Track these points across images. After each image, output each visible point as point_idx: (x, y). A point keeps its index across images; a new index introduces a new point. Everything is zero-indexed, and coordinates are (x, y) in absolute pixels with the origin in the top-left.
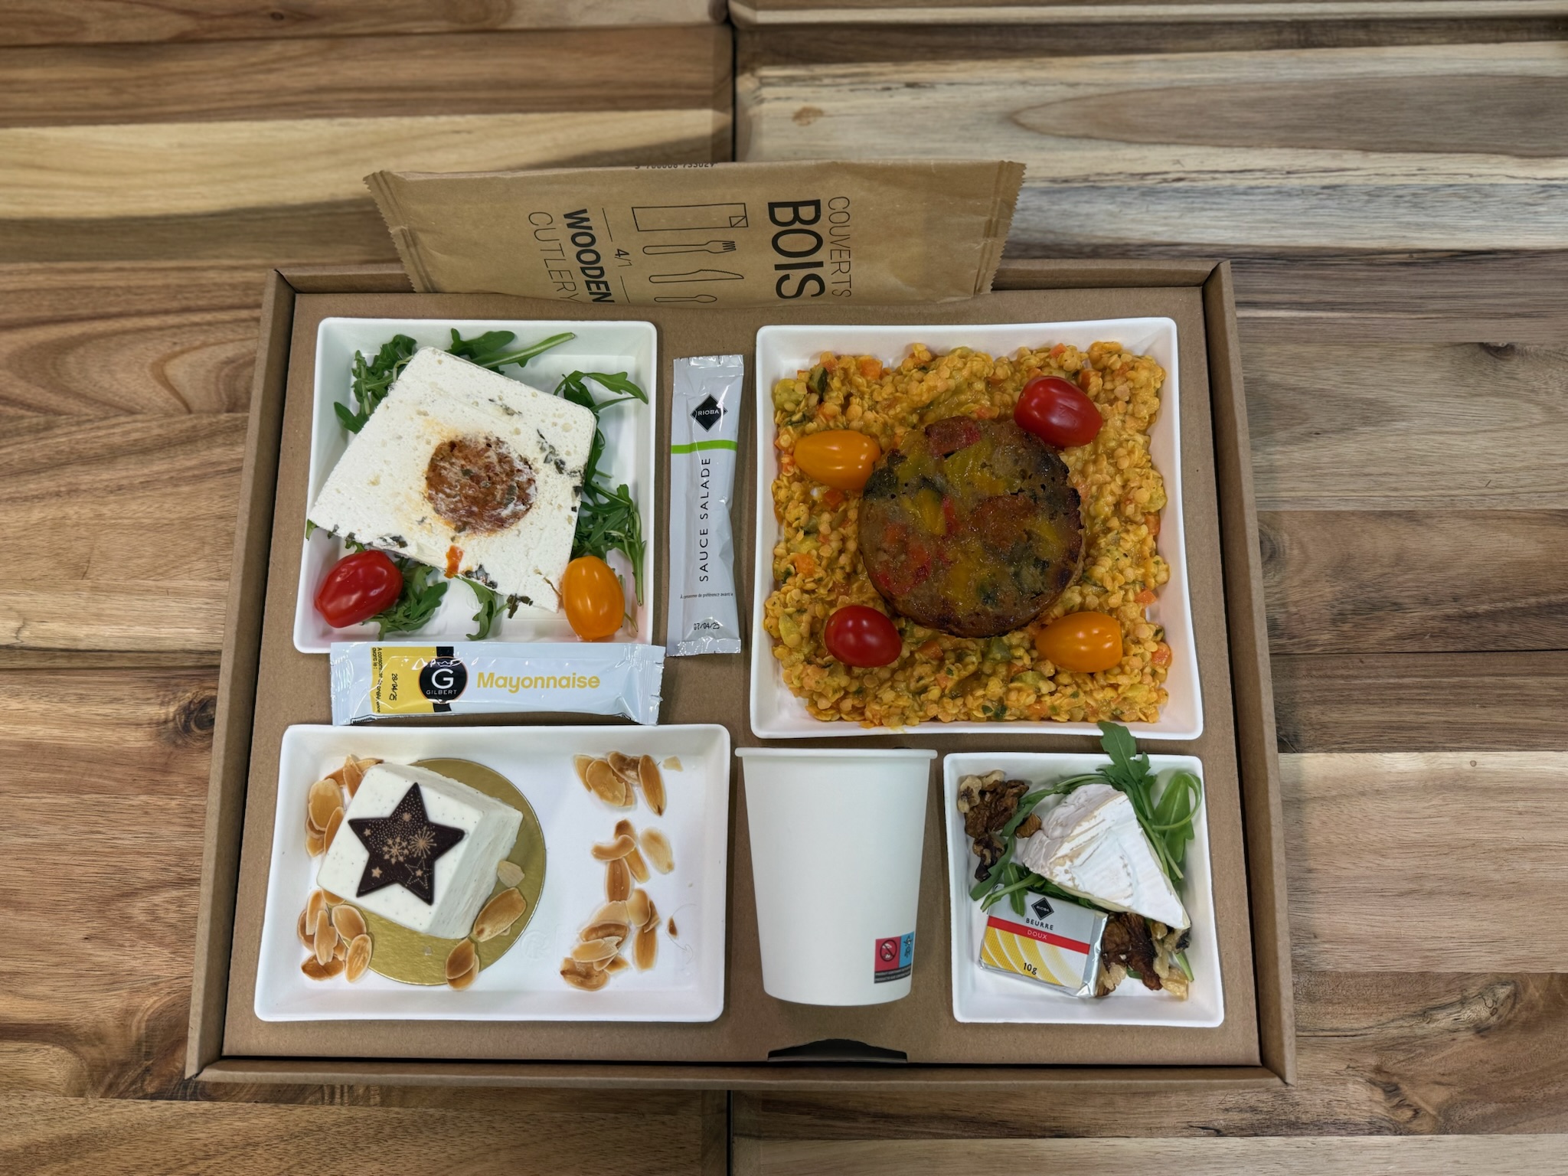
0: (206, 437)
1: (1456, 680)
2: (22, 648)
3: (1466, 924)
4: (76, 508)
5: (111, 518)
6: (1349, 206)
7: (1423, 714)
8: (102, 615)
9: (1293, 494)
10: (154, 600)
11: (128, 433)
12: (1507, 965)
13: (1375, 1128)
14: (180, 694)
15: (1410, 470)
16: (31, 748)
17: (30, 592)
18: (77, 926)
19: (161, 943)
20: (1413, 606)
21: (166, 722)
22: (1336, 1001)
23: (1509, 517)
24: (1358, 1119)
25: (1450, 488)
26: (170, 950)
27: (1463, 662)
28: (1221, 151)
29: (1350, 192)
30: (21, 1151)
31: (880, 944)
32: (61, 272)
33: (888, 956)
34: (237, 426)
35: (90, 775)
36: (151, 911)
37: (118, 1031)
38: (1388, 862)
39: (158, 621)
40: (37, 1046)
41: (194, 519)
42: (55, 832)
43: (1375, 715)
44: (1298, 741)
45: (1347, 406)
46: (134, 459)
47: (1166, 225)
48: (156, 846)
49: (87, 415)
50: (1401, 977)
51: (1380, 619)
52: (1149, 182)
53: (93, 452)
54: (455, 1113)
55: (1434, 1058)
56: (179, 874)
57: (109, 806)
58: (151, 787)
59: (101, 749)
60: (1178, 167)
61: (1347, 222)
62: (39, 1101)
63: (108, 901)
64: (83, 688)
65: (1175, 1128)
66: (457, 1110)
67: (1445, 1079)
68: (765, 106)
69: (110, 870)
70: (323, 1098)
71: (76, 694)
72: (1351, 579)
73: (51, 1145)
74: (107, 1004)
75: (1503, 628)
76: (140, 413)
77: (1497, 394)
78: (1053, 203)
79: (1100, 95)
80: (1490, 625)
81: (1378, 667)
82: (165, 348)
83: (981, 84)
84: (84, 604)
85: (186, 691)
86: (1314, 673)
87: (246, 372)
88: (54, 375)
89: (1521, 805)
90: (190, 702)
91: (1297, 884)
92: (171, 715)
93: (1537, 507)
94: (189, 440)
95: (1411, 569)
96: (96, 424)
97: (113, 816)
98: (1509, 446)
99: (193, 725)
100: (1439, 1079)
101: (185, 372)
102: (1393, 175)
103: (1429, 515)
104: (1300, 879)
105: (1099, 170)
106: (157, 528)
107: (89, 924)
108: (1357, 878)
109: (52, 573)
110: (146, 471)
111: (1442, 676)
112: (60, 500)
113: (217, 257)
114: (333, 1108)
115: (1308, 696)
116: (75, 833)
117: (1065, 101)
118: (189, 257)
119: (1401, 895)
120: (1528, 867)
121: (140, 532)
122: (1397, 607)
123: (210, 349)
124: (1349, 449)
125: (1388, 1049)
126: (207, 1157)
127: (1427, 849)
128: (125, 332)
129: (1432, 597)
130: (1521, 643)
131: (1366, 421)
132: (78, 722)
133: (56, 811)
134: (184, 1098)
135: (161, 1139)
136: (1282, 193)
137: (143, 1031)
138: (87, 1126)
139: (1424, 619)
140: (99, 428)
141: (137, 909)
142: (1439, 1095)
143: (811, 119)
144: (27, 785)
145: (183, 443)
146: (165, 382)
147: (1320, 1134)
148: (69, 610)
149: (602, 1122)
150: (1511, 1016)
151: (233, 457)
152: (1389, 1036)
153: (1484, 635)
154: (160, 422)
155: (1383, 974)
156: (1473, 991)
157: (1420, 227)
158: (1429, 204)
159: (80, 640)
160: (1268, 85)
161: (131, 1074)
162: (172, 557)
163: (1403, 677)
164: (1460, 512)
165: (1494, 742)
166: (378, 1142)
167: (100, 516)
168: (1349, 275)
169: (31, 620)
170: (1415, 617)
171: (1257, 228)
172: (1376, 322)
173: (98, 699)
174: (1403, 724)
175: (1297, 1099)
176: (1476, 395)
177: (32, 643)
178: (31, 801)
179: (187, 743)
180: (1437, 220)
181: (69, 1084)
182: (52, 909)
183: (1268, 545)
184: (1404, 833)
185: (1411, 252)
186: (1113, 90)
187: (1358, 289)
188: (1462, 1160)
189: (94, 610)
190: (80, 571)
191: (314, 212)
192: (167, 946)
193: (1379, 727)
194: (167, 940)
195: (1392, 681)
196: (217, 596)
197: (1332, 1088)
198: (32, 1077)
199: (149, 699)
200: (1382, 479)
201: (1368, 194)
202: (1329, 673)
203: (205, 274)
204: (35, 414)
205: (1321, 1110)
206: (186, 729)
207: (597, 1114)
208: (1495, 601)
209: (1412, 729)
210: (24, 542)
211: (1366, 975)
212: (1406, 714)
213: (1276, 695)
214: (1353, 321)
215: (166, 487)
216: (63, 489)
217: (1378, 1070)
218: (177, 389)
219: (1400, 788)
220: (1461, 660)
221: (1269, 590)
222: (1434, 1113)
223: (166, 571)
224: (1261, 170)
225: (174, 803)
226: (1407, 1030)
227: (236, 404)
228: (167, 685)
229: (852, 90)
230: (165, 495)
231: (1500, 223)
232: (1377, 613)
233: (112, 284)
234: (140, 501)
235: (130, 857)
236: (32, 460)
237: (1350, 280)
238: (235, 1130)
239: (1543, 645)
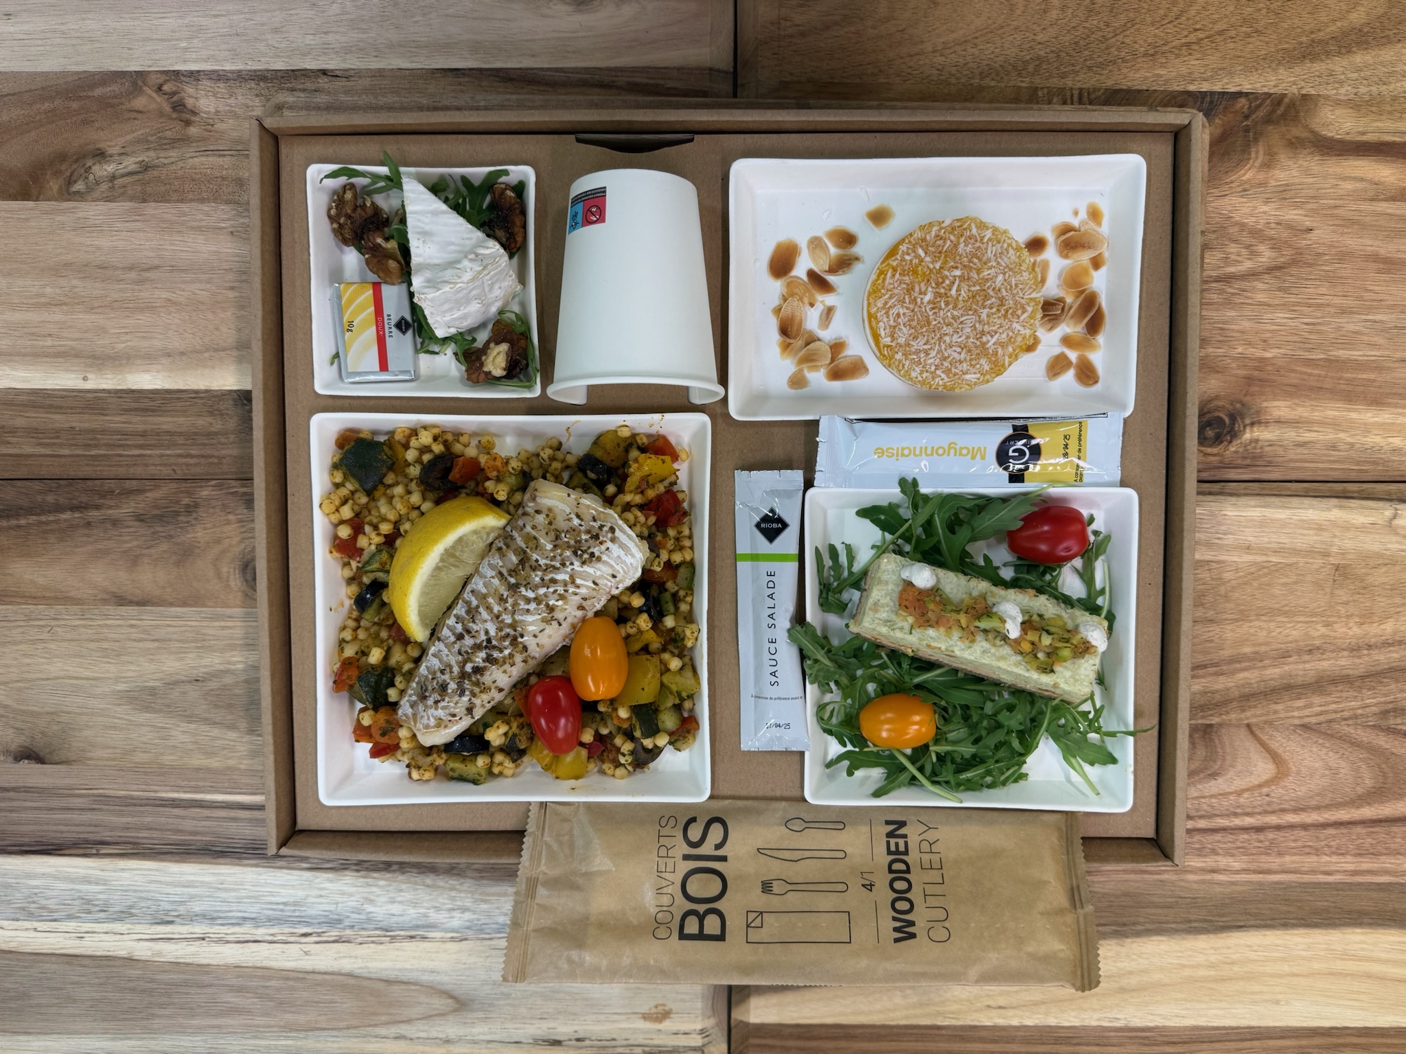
0: (1231, 701)
1: (93, 452)
2: (1391, 500)
3: (104, 242)
4: (1351, 633)
5: (1316, 623)
6: (150, 902)
7: (124, 423)
8: (1317, 529)
9: (223, 624)
10: (1269, 543)
11: (1306, 707)
12: (74, 208)
13: (194, 76)
14: (1241, 450)
15: (117, 644)
16: (1377, 401)
17: (1388, 553)
18: (1320, 241)
19: (1242, 226)
20: (127, 518)
21: (1252, 424)
22: (219, 180)
23: (35, 599)
24: (208, 83)
25: (84, 626)
26: (1233, 220)
27: (87, 468)
28: (265, 963)
29: (148, 917)
30: (1354, 49)
31: (601, 219)
32: (1386, 872)
33: (594, 210)
34: (1202, 711)
35: (1319, 376)
36: (1253, 254)
37: (1275, 150)
38: (165, 295)
39: (1263, 524)
40: (1348, 138)
41: (1237, 620)
42: (1350, 325)
43: (166, 422)
44: (234, 400)
45: (169, 706)
46: (1300, 680)
47: (321, 889)
48: (1254, 311)
49: (1349, 725)
50: (163, 198)
51: (156, 507)
52: (334, 933)
53: (1340, 688)
54: (972, 81)
55: (141, 132)
56: (1230, 287)
57: (1300, 348)
58: (1262, 364)
59: (1311, 400)
60: (307, 948)
61: (153, 887)
62: (1342, 91)
63: (1294, 262)
64: (1333, 456)
65: (360, 77)
66: (971, 84)
67: (134, 115)
68: (699, 1027)
69: (1294, 291)
70: (1088, 94)
71: (1339, 450)
72: (178, 544)
73: (1328, 54)
74: (1287, 173)
75: (50, 498)
76: (1296, 725)
77: (33, 714)
78: (425, 916)
79: (375, 1025)
80: (61, 500)
81: (160, 465)
82: (1277, 791)
83: (489, 1042)
84: (1336, 540)
85: (1236, 452)
86: (216, 461)
87: (1196, 765)
88: (1384, 766)
89: (49, 342)
90: (1230, 442)
91: (244, 277)
92: (1248, 430)
93: (9, 607)
94: (1248, 698)
95: (124, 552)
96: (1339, 715)
97: (1295, 338)
98: (28, 665)
99: (1227, 420)
100: (139, 116)
101: (1255, 766)
102: (106, 933)
103: (105, 602)
104: (241, 282)
105: (381, 947)
106: (1272, 613)
107: (1309, 243)
108: (192, 282)
109: (1369, 571)
110: (1287, 668)
111: (104, 456)
112: (1367, 641)
113: (1233, 883)
114: (1079, 85)
115: (223, 440)
116: (1329, 323)
117: (409, 1021)
118: (1260, 884)
119: (157, 267)
120: (48, 290)
121: (1287, 609)
122: (140, 518)
123: (1233, 789)
124: (171, 665)
125: (179, 140)
126: (1188, 45)
127: (131, 305)
128: (1318, 808)
129: (109, 526)
130: (37, 486)
131: (152, 691)
132: (1335, 425)
133: (1348, 343)
134: (1212, 93)
135: (1231, 59)
136: (209, 918)
137: (1253, 150)
138: (1297, 70)
139: (117, 507)
140: (1335, 712)
141: (1266, 255)
142: (140, 102)
143: (654, 1010)
144: (1379, 368)
145: (1253, 695)
146: (1275, 757)
147: (240, 71)
148: (1349, 535)
149: (844, 75)
150: (75, 166)
151: (1203, 680)
152: (176, 150)
153: (68, 493)
154: (1276, 716)
155: (178, 201)
156: (104, 187)
157: (87, 880)
158: (76, 902)
159: (1336, 506)
160: (215, 1031)
161: (1261, 113)
162: (1255, 584)
163: (139, 456)
164: (77, 604)
165: (66, 397)
166: (1038, 58)
167: (1327, 625)
168: (156, 834)
169: (1385, 526)
170: (126, 509)
171: (236, 883)
172: (135, 787)
173: (1317, 446)
174: (142, 413)
175: (257, 100)
176: (52, 713)
177: (1381, 504)
178: (1373, 353)
179: (1232, 404)
180: (70, 886)
181: (1316, 105)
182: (1344, 256)
183: (249, 577)
184: (149, 319)
185: (98, 855)
186: (363, 1031)
187: (149, 819)
188: (126, 50)
189: (1326, 534)
190: (1342, 572)
191: (1139, 928)
192: (1236, 224)
193: (164, 411)
194: (1236, 229)
195: (149, 452)
196: (1209, 545)
197: (228, 108)
198: (1351, 111)
199: (1270, 445)
200: (142, 636)
201: (132, 915)
202: (203, 460)
203: (1244, 866)
204: (1399, 727)
205: (239, 91)
206: (1233, 418)
207: (848, 81)
208: (56, 522)
209: (135, 410)
210: (1398, 600)
211: (191, 200)
212: (138, 423)
213: (251, 441)
214: (156, 788)
215: (1266, 652)
216: (1365, 652)
217: (188, 123)
218: (1262, 749)
219: (149, 359)
220: (87, 471)
221: (250, 535)
222: (145, 88)
223: (1259, 570)
224: (228, 942)
225: (1240, 350)
226: (162, 155)
227: (1205, 733)
228: (1254, 458)
229: (614, 1040)
230: (1267, 644)
231: (14, 881)
232: (158, 512)
233: (1334, 859)
234: (1290, 638)
235: (1277, 302)
236: (1397, 681)
237: (156, 829)
238: (1165, 67)
239: (19, 483)
